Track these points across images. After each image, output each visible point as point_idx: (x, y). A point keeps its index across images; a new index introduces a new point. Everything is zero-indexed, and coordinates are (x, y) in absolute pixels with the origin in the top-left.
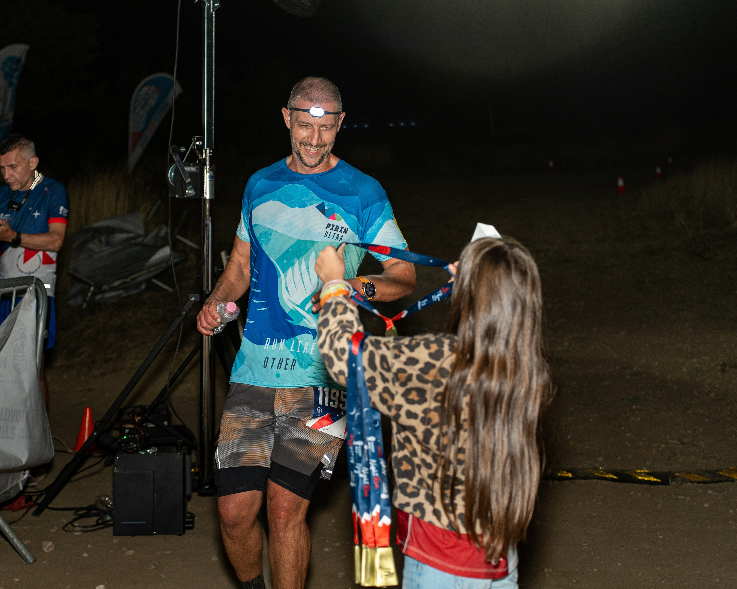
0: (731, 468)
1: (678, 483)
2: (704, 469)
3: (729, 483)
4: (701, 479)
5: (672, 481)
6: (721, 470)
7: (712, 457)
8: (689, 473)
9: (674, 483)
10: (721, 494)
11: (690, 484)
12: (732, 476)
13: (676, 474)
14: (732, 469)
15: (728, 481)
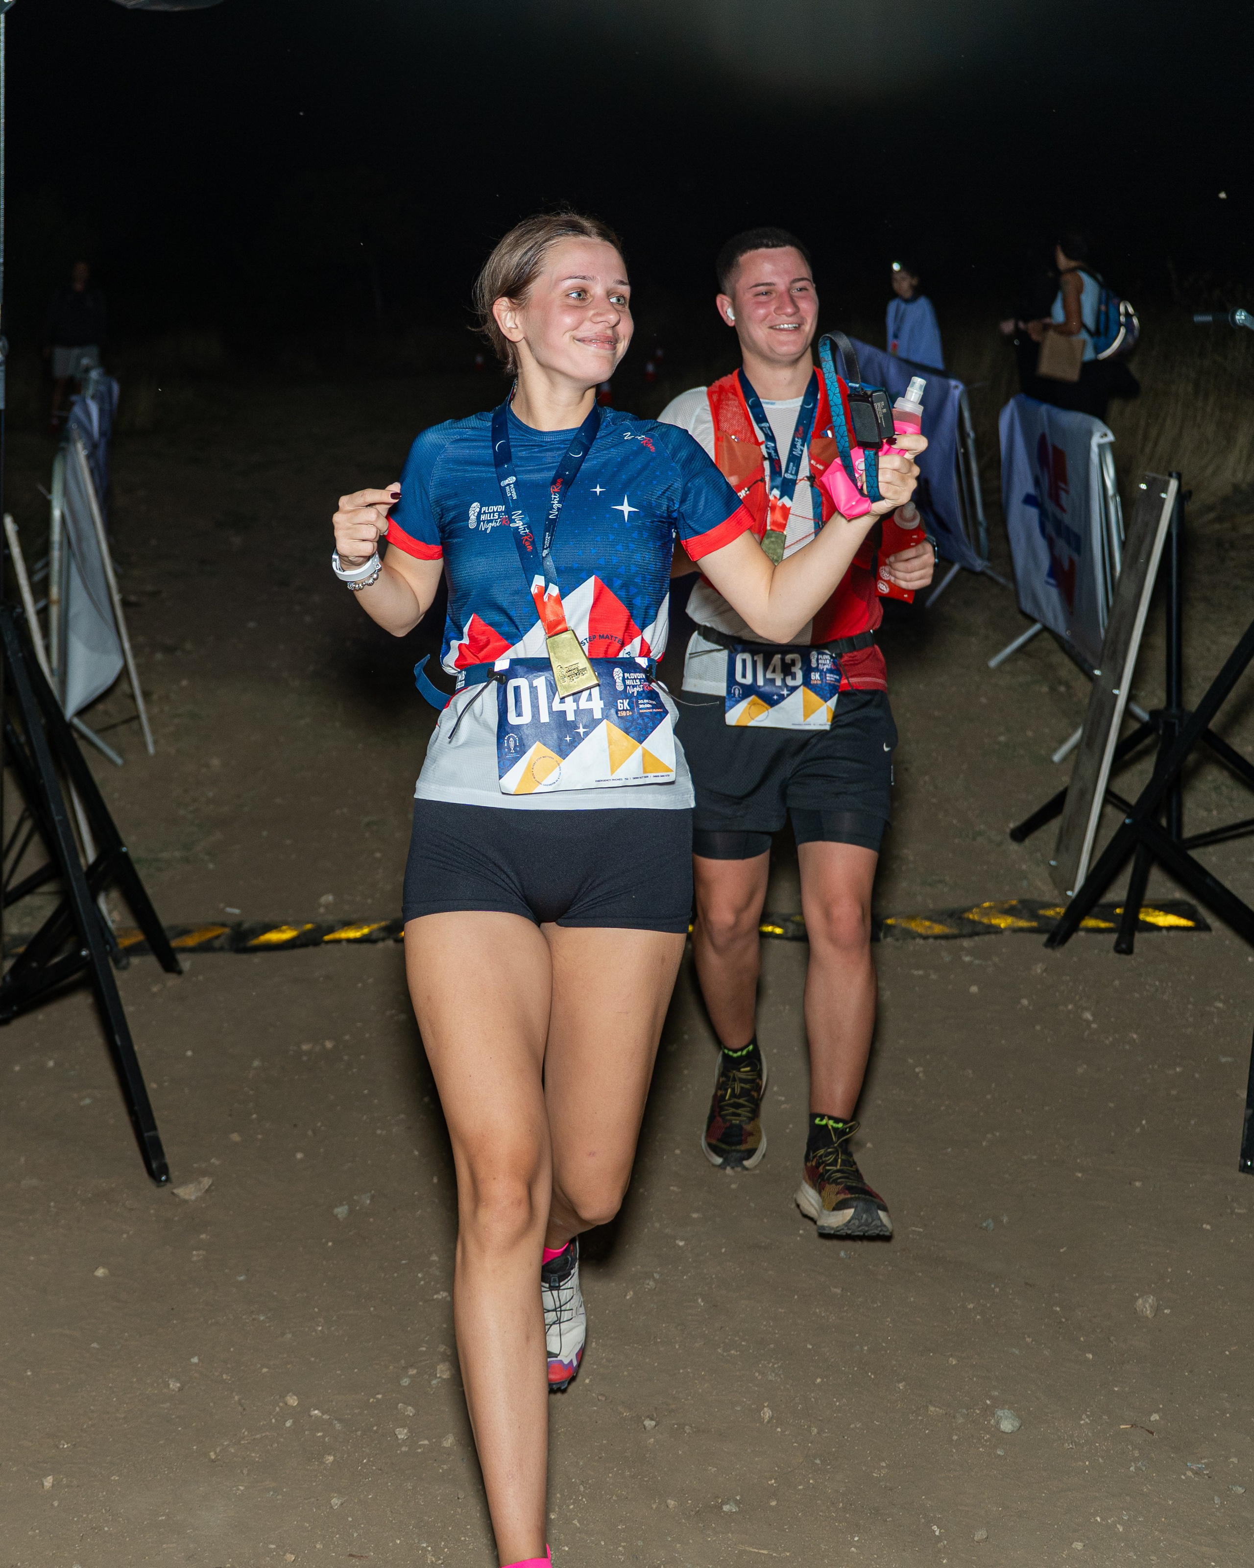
0: (987, 904)
1: (897, 940)
2: (931, 906)
3: (993, 937)
4: (938, 929)
5: (885, 937)
6: (969, 909)
7: (940, 881)
8: (912, 917)
9: (889, 940)
10: (990, 963)
11: (921, 942)
12: (995, 921)
13: (890, 921)
14: (990, 908)
15: (989, 933)
